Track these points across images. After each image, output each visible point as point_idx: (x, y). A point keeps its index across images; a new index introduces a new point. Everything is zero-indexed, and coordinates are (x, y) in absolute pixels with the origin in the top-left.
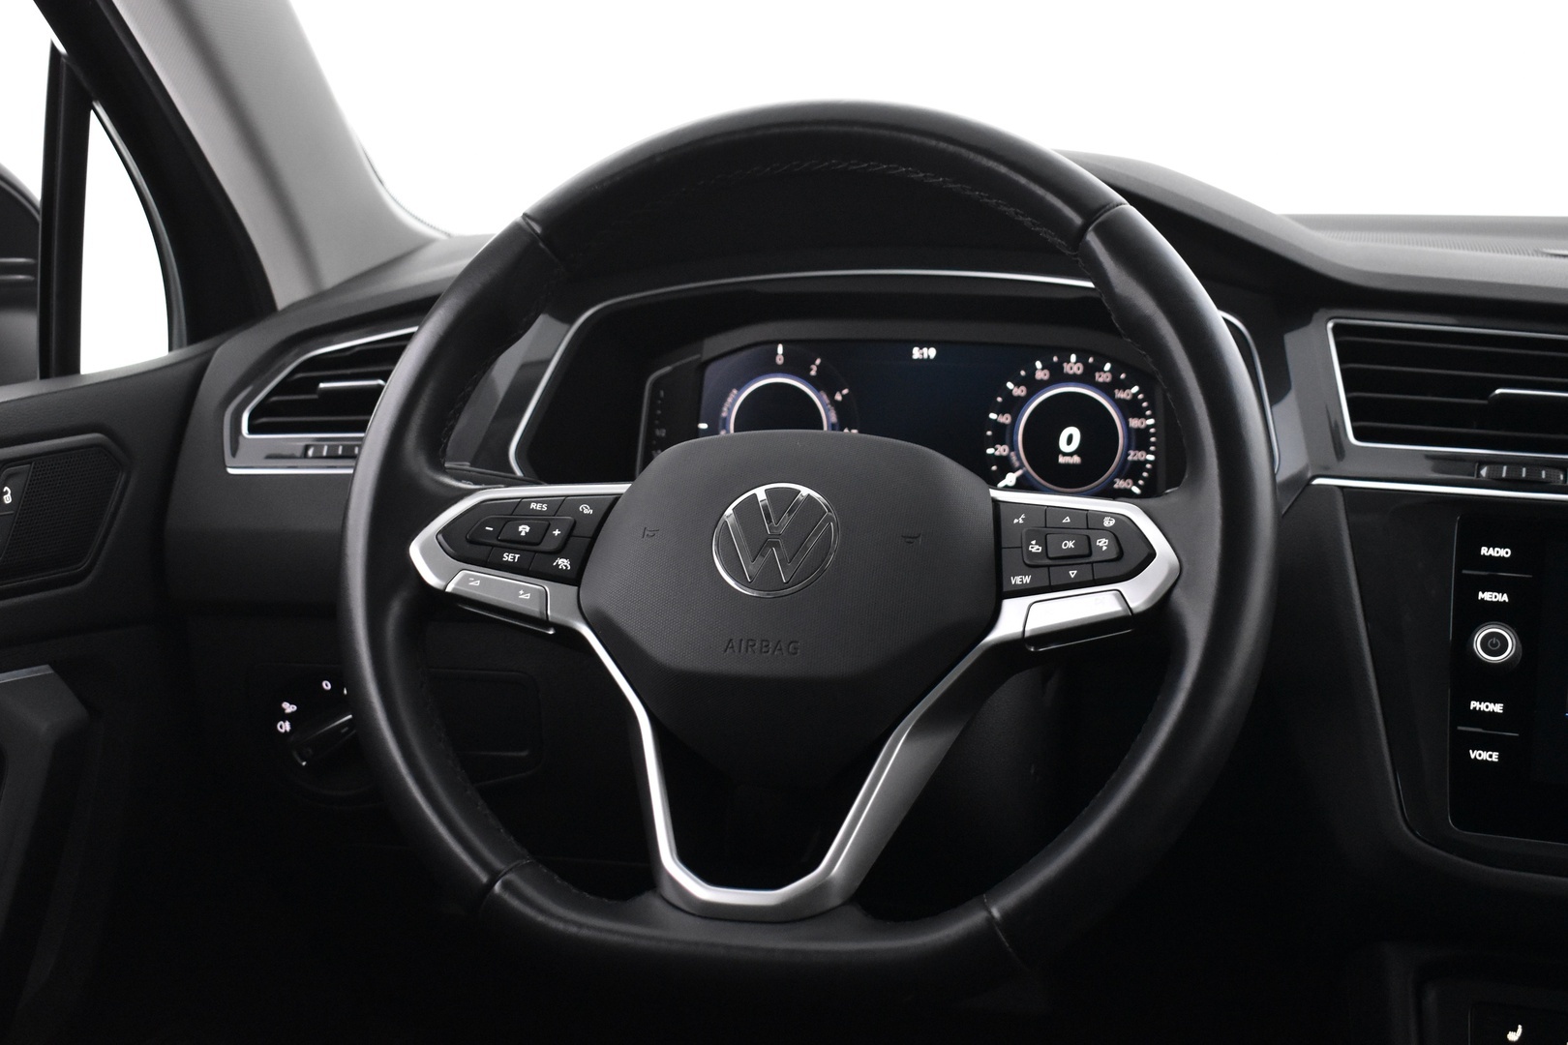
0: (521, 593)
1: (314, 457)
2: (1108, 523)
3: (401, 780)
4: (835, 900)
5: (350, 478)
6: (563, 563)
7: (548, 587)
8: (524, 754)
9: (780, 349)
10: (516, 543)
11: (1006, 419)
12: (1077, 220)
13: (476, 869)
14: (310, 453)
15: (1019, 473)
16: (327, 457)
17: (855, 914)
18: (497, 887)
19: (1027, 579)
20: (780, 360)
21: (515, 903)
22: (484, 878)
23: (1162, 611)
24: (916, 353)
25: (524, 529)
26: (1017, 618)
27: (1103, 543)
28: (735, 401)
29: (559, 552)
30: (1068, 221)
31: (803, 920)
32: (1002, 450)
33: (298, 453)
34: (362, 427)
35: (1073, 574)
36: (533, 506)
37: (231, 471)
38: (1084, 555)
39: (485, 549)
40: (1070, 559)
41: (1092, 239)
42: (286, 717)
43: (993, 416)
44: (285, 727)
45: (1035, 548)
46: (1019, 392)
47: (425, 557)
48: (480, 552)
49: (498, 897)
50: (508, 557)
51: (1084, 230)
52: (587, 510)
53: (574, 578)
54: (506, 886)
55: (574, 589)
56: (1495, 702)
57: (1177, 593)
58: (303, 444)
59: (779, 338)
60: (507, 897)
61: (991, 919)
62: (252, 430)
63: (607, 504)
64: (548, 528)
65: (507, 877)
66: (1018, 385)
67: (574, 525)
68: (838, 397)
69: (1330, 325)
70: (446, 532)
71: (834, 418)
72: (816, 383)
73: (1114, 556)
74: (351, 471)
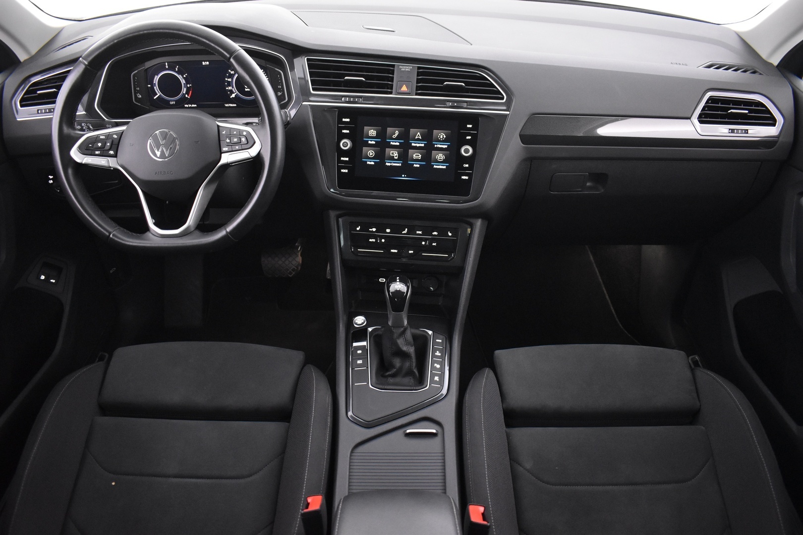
0: (101, 161)
1: (41, 113)
2: (245, 133)
3: (82, 213)
4: (192, 229)
5: (51, 119)
6: (112, 152)
7: (109, 158)
8: (117, 181)
9: (166, 64)
10: (98, 149)
11: (230, 80)
12: (228, 56)
13: (105, 232)
14: (39, 112)
15: (235, 94)
16: (44, 113)
17: (197, 232)
18: (111, 236)
19: (227, 148)
20: (167, 67)
21: (116, 239)
22: (107, 234)
23: (259, 158)
24: (204, 63)
25: (100, 144)
26: (226, 158)
27: (244, 139)
28: (157, 79)
29: (110, 149)
30: (226, 56)
31: (186, 235)
32: (230, 88)
33: (36, 112)
34: (54, 102)
35: (237, 147)
36: (101, 137)
37: (18, 120)
38: (239, 142)
39: (90, 151)
40: (236, 144)
41: (232, 60)
42: (51, 179)
43: (226, 79)
44: (51, 182)
45: (228, 141)
46: (232, 72)
47: (75, 154)
48: (90, 152)
49: (111, 238)
50: (97, 153)
51: (230, 58)
52: (115, 136)
53: (115, 156)
54: (113, 235)
55: (115, 159)
56: (346, 157)
57: (261, 151)
58: (37, 110)
59: (166, 60)
60: (114, 238)
61: (227, 232)
62: (22, 106)
63: (120, 135)
64: (106, 143)
65: (114, 232)
66: (232, 71)
67: (113, 141)
68: (184, 76)
69: (306, 59)
70: (80, 147)
71: (185, 82)
72: (178, 72)
73: (246, 142)
74: (52, 116)
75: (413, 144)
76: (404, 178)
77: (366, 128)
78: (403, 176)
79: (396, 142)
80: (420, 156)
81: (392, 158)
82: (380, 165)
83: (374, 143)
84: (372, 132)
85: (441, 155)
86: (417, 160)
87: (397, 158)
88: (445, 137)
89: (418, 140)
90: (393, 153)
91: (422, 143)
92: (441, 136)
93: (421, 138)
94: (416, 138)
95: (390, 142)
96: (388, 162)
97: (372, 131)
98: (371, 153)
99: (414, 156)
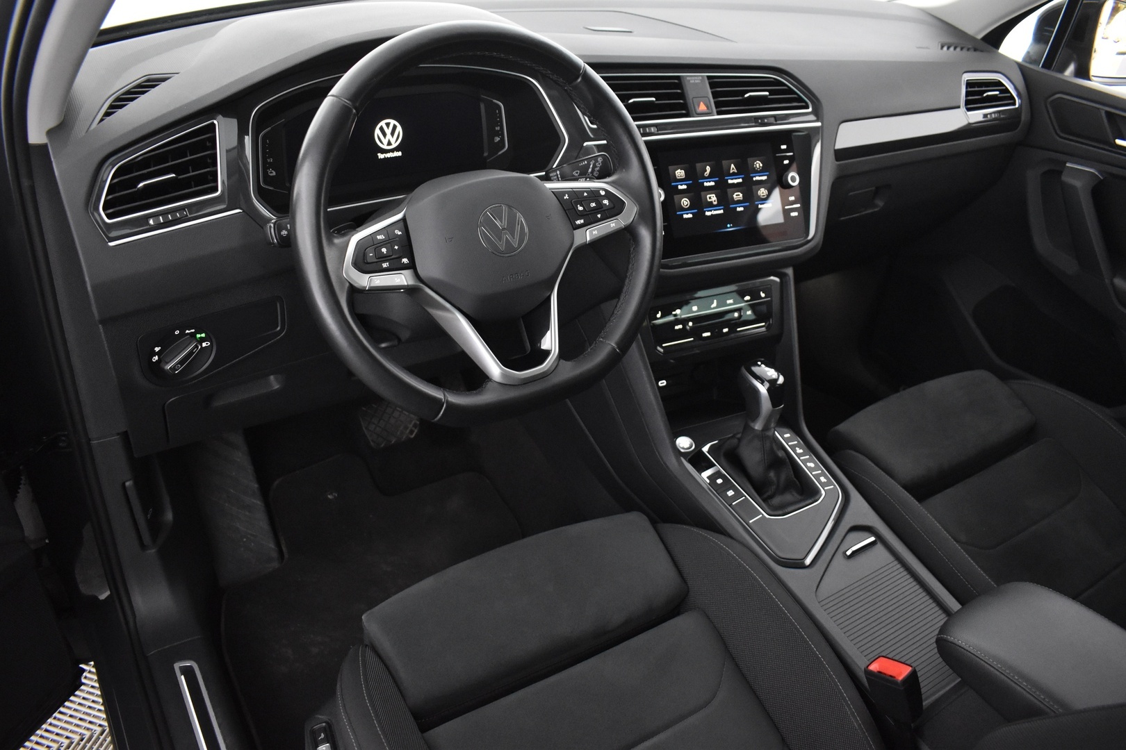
0: (394, 280)
2: (602, 193)
6: (405, 260)
7: (404, 272)
10: (384, 258)
19: (582, 221)
27: (606, 202)
29: (401, 256)
35: (599, 216)
36: (378, 237)
37: (111, 244)
38: (600, 207)
39: (374, 265)
40: (596, 210)
42: (156, 354)
44: (156, 359)
45: (581, 208)
48: (373, 267)
50: (385, 265)
52: (399, 233)
53: (412, 265)
55: (413, 270)
62: (109, 218)
63: (405, 228)
67: (400, 241)
73: (612, 206)
75: (730, 181)
76: (730, 228)
77: (671, 168)
78: (729, 226)
79: (710, 182)
80: (741, 195)
81: (710, 205)
82: (699, 215)
83: (685, 187)
84: (680, 173)
85: (762, 190)
86: (739, 202)
87: (715, 203)
88: (761, 165)
89: (734, 174)
90: (710, 198)
91: (739, 178)
92: (758, 165)
93: (736, 171)
94: (731, 172)
95: (703, 182)
96: (708, 211)
97: (679, 171)
98: (685, 202)
99: (735, 196)
